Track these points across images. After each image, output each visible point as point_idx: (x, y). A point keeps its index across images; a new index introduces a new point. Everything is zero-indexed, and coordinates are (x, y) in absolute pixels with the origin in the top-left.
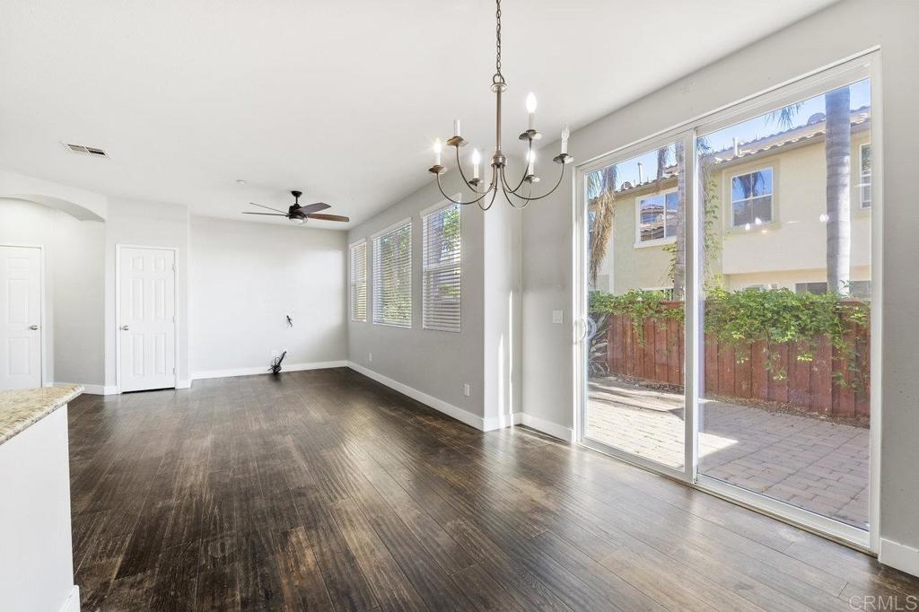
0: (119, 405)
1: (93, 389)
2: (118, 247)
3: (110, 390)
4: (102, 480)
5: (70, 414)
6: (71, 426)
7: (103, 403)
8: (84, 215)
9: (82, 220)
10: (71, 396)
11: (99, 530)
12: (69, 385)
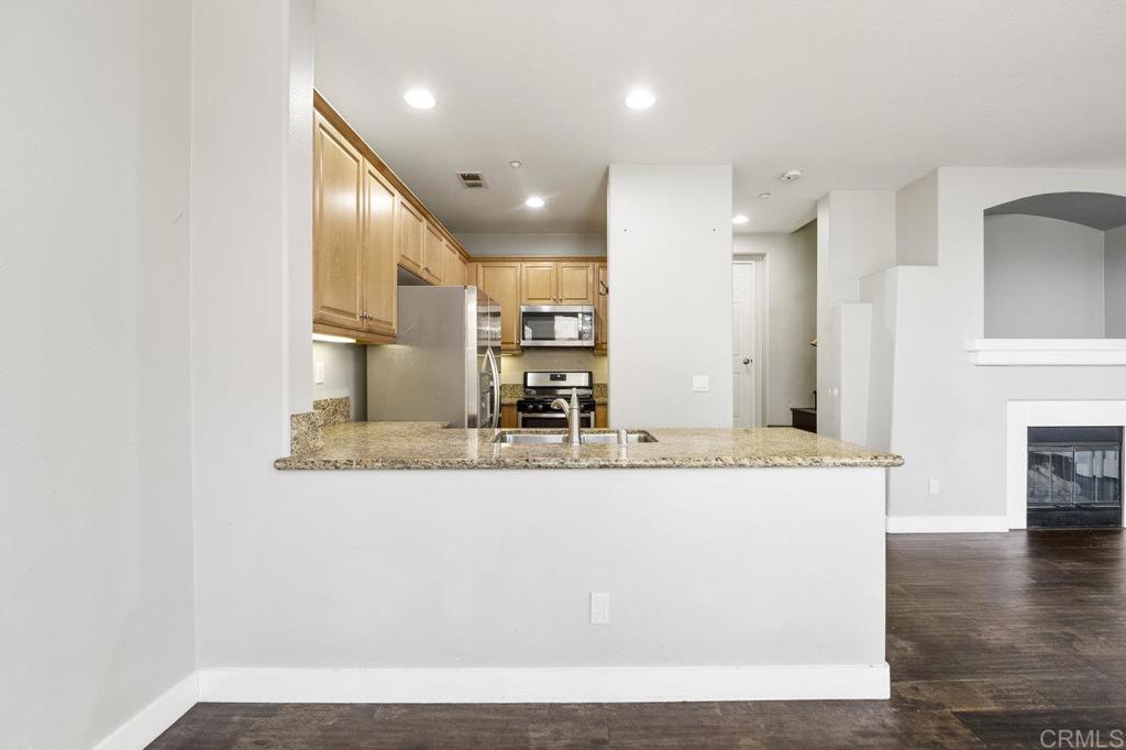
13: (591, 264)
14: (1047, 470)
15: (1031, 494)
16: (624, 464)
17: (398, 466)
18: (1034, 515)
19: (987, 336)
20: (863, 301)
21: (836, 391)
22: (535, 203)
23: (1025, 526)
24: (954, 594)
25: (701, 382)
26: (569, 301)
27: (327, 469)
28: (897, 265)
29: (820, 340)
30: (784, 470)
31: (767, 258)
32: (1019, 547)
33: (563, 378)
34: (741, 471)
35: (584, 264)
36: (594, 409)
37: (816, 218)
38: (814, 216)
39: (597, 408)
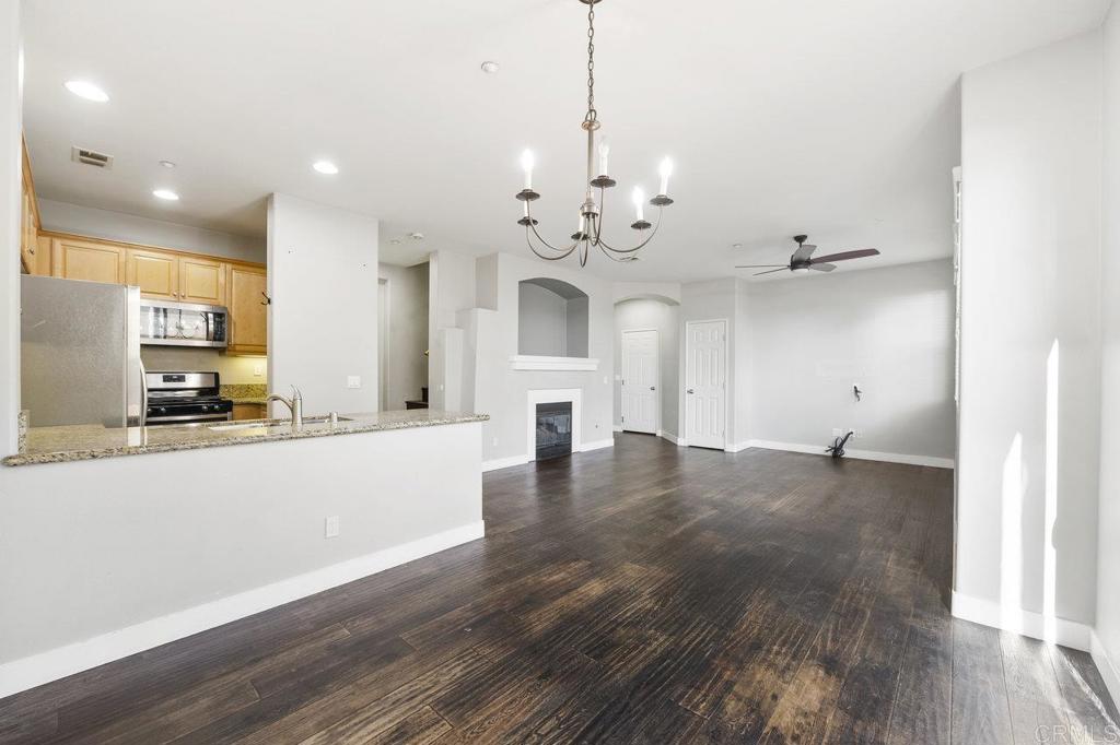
2: (687, 325)
3: (682, 442)
13: (222, 265)
14: (543, 428)
15: (537, 442)
16: (351, 430)
17: (165, 448)
18: (539, 452)
19: (520, 354)
20: (457, 327)
21: (442, 387)
22: (166, 195)
23: (534, 459)
24: (506, 494)
25: (353, 381)
26: (194, 300)
27: (81, 459)
28: (478, 307)
29: (431, 351)
30: (439, 427)
31: (389, 283)
32: (532, 469)
33: (181, 379)
34: (418, 429)
35: (214, 264)
36: (231, 410)
37: (427, 264)
38: (425, 261)
39: (235, 409)
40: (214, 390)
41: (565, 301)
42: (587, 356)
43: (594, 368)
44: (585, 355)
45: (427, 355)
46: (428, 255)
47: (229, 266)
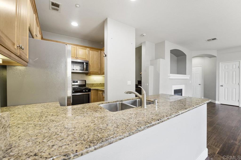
0: (220, 107)
1: (213, 101)
2: (220, 63)
3: (217, 102)
4: (214, 125)
5: (207, 106)
6: (207, 109)
7: (215, 105)
8: (211, 56)
9: (210, 58)
10: (208, 102)
11: (213, 138)
12: (207, 99)
13: (87, 48)
19: (171, 73)
20: (151, 65)
28: (160, 58)
33: (77, 82)
35: (85, 48)
36: (90, 91)
37: (141, 47)
38: (141, 45)
39: (92, 91)
40: (85, 85)
41: (176, 57)
42: (186, 74)
43: (188, 78)
44: (185, 74)
45: (141, 74)
46: (142, 43)
47: (89, 49)
